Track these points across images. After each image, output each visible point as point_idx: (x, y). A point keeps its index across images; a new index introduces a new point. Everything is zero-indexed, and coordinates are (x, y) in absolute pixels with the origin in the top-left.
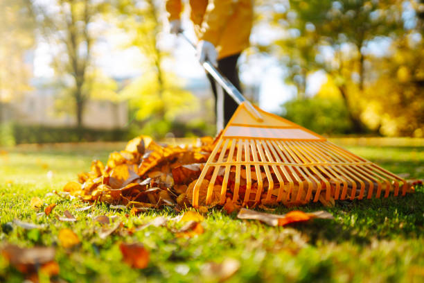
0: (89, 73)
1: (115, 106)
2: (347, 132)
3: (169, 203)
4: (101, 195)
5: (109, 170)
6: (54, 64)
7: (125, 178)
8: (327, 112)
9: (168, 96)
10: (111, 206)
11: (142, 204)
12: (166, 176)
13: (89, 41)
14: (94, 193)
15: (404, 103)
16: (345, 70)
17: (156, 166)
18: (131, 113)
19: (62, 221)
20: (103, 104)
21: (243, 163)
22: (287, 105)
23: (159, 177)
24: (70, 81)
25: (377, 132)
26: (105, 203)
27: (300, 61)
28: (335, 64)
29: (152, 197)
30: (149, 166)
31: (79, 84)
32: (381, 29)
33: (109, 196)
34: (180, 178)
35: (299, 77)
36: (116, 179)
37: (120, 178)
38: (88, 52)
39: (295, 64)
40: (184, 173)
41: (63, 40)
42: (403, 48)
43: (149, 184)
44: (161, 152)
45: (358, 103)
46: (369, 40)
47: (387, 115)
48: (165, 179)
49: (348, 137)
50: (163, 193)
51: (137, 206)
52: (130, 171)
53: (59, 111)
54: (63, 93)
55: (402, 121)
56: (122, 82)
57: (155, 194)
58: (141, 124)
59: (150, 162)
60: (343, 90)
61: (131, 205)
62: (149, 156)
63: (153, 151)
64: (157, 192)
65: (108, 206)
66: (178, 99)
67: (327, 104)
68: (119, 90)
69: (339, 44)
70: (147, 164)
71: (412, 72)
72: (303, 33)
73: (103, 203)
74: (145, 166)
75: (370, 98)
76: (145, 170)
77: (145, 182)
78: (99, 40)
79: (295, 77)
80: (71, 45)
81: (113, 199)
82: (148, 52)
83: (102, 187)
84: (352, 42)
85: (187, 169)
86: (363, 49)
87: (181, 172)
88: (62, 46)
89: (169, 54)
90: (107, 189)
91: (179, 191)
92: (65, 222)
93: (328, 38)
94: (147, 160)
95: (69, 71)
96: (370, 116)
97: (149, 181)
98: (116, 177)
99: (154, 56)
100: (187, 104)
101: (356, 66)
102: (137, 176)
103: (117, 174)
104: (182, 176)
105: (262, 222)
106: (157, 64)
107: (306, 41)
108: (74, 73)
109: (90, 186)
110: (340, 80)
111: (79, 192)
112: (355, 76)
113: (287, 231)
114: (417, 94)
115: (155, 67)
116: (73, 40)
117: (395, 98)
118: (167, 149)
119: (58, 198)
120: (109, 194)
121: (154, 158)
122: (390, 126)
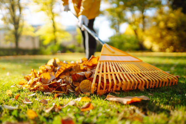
0: (21, 23)
1: (33, 38)
2: (137, 50)
3: (72, 91)
4: (39, 87)
5: (40, 74)
6: (4, 19)
7: (49, 79)
8: (129, 41)
9: (57, 34)
10: (44, 93)
11: (59, 92)
12: (68, 78)
13: (20, 9)
14: (35, 86)
15: (162, 37)
16: (136, 23)
17: (63, 72)
18: (41, 42)
19: (25, 104)
20: (28, 37)
21: (107, 73)
22: (111, 38)
23: (65, 78)
24: (12, 27)
25: (151, 50)
26: (41, 91)
27: (117, 19)
28: (132, 20)
29: (63, 88)
30: (60, 73)
31: (16, 28)
32: (152, 4)
33: (43, 88)
34: (75, 79)
35: (117, 26)
36: (44, 79)
37: (46, 79)
38: (20, 13)
39: (115, 20)
40: (77, 77)
41: (7, 8)
42: (161, 13)
43: (61, 82)
44: (65, 66)
45: (142, 37)
46: (147, 9)
47: (154, 42)
48: (68, 79)
49: (138, 52)
50: (68, 86)
51: (57, 93)
52: (51, 75)
53: (7, 41)
54: (9, 33)
55: (161, 45)
56: (36, 27)
57: (65, 87)
58: (46, 47)
59: (60, 71)
60: (135, 31)
61: (54, 92)
62: (60, 68)
63: (62, 66)
64: (66, 86)
65: (43, 93)
66: (62, 35)
67: (129, 37)
68: (35, 31)
69: (134, 11)
70: (59, 72)
71: (166, 24)
72: (118, 6)
73: (40, 92)
74: (58, 73)
75: (147, 35)
76: (58, 75)
77: (59, 81)
78: (25, 8)
79: (115, 26)
80: (12, 10)
81: (44, 89)
82: (48, 14)
83: (38, 83)
84: (140, 10)
85: (78, 75)
86: (144, 13)
87: (76, 76)
88: (7, 11)
89: (58, 15)
90: (41, 85)
91: (76, 85)
92: (26, 104)
93: (129, 8)
94: (59, 70)
95: (11, 22)
96: (147, 43)
97: (61, 80)
98: (45, 78)
99: (51, 15)
100: (66, 38)
101: (141, 21)
102: (54, 78)
103: (45, 77)
104: (76, 78)
105: (119, 103)
106: (53, 19)
107: (120, 9)
108: (14, 23)
109: (32, 83)
110: (134, 27)
111: (27, 85)
112: (141, 25)
113: (132, 107)
114: (167, 33)
115: (52, 21)
116: (12, 8)
117: (158, 35)
118: (68, 65)
119: (17, 89)
120: (42, 87)
121: (62, 69)
122: (156, 47)
